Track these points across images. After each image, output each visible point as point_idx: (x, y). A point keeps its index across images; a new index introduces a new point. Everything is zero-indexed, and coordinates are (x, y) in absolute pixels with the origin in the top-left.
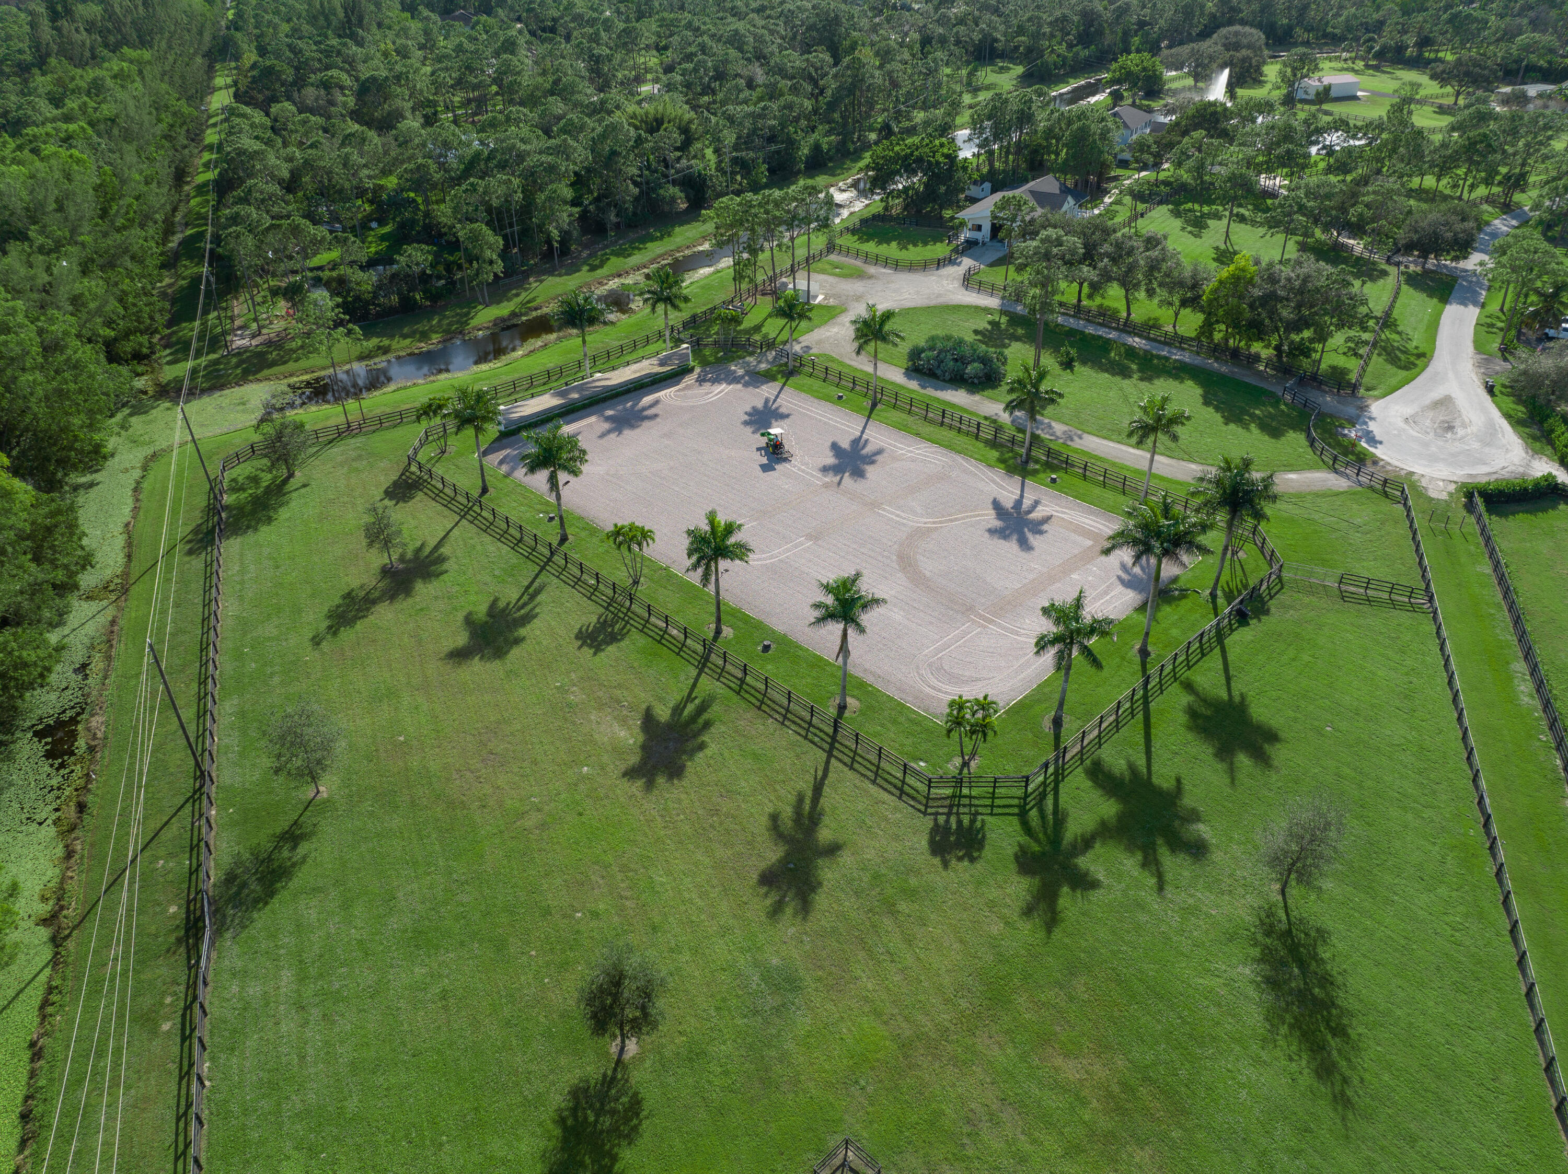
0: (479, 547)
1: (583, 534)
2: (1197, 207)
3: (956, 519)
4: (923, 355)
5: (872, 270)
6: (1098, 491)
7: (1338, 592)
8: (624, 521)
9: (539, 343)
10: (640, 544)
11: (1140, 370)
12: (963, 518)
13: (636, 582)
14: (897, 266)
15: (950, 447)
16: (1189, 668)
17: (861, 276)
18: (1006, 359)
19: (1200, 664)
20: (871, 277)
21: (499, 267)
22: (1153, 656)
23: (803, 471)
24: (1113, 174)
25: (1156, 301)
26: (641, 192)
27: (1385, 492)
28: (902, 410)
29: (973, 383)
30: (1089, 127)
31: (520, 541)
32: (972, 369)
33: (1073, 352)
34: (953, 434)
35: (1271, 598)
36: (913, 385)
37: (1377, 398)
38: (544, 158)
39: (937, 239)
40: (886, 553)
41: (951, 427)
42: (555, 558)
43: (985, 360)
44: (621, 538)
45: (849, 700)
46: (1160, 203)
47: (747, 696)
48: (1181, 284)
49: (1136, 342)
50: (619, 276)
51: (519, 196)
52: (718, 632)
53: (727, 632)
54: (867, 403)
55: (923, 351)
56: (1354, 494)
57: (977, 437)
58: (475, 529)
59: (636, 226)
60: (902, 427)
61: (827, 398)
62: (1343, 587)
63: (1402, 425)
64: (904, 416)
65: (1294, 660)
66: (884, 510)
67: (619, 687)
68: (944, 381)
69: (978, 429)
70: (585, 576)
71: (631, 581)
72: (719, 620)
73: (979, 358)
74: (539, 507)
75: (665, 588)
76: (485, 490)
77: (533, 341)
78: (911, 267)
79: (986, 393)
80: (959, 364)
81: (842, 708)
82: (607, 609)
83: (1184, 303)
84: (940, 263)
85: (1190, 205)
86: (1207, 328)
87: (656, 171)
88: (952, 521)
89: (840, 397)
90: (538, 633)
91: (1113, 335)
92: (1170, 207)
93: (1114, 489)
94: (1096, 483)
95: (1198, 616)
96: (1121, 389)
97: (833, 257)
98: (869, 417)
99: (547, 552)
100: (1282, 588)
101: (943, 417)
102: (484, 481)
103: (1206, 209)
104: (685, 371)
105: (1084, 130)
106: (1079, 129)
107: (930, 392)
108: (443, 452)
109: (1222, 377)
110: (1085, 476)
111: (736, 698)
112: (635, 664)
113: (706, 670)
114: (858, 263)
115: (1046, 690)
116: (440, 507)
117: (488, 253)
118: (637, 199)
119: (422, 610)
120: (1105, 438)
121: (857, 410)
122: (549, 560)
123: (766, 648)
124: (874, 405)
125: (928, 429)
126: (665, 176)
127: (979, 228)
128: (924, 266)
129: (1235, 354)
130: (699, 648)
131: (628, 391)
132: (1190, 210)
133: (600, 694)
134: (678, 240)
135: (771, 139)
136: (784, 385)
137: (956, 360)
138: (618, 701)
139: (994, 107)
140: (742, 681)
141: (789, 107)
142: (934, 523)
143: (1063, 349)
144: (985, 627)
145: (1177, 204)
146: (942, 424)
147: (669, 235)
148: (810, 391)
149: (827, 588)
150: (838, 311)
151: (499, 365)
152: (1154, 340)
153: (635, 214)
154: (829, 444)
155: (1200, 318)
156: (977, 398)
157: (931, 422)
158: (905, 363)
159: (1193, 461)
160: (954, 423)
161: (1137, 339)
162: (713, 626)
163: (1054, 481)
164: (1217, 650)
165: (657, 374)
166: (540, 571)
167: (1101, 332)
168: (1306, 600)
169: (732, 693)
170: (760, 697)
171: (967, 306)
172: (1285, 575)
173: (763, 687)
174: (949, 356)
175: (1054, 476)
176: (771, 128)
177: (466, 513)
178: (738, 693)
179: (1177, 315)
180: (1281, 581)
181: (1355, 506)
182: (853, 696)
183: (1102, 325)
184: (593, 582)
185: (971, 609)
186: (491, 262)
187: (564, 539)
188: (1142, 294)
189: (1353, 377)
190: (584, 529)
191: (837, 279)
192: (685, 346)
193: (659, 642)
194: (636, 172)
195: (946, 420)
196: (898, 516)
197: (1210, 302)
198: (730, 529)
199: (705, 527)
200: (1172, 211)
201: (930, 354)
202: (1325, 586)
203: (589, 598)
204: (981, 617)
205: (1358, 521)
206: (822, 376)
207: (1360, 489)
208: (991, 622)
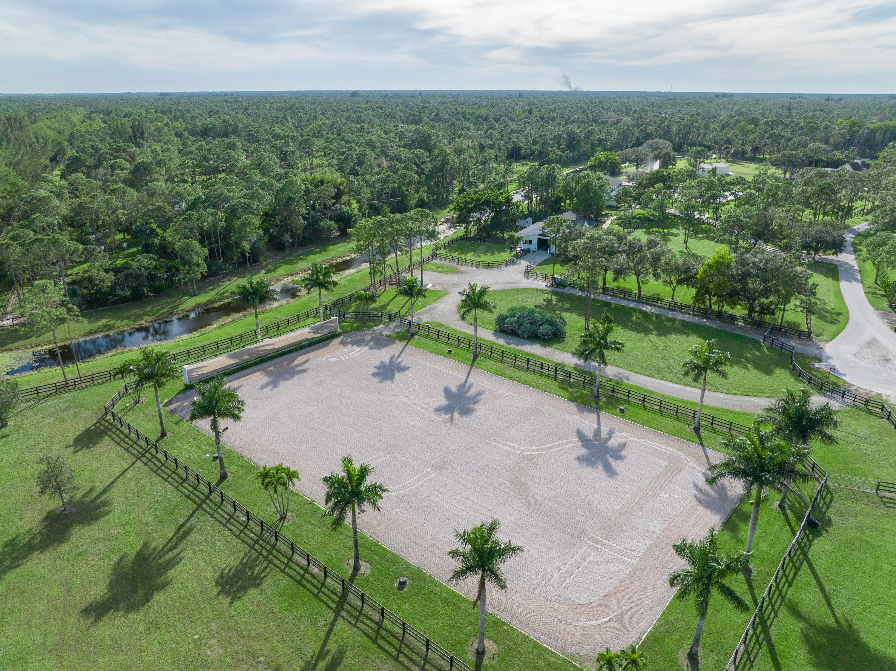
0: (148, 487)
1: (241, 472)
2: (662, 230)
3: (555, 447)
4: (507, 321)
5: (463, 268)
6: (658, 418)
7: (878, 499)
8: (271, 463)
9: (229, 319)
10: (285, 485)
11: (656, 329)
12: (559, 446)
13: (283, 518)
14: (479, 265)
15: (536, 387)
16: (790, 585)
17: (456, 272)
18: (565, 322)
19: (798, 578)
20: (463, 273)
21: (204, 268)
22: (755, 573)
23: (426, 409)
24: (604, 213)
25: (660, 281)
26: (309, 224)
27: (869, 410)
28: (496, 360)
29: (544, 339)
30: (592, 182)
31: (184, 480)
32: (544, 329)
33: (611, 316)
34: (536, 377)
35: (828, 507)
36: (501, 342)
37: (827, 341)
38: (242, 200)
39: (502, 250)
40: (500, 480)
41: (534, 372)
42: (213, 496)
43: (551, 323)
44: (269, 479)
45: (488, 643)
46: (638, 228)
47: (383, 644)
48: (677, 269)
49: (648, 309)
50: (292, 275)
51: (223, 223)
52: (356, 568)
53: (365, 567)
54: (470, 356)
55: (506, 318)
56: (847, 412)
57: (555, 379)
58: (148, 471)
59: (305, 245)
60: (499, 373)
61: (440, 353)
62: (881, 493)
63: (853, 359)
64: (499, 365)
65: (876, 569)
66: (494, 440)
67: (258, 637)
68: (523, 338)
69: (556, 373)
70: (238, 513)
71: (278, 516)
72: (357, 558)
73: (547, 321)
74: (206, 448)
75: (309, 522)
76: (163, 434)
77: (224, 318)
78: (489, 266)
79: (555, 346)
80: (533, 326)
81: (480, 653)
82: (252, 547)
83: (680, 282)
84: (507, 263)
85: (655, 229)
86: (699, 297)
87: (318, 211)
88: (550, 448)
89: (450, 352)
90: (186, 575)
91: (632, 305)
92: (644, 230)
93: (670, 416)
94: (654, 411)
95: (777, 528)
96: (650, 341)
97: (436, 261)
98: (472, 365)
99: (206, 491)
100: (832, 497)
101: (528, 364)
102: (162, 426)
103: (666, 231)
104: (334, 336)
105: (589, 183)
106: (586, 183)
107: (513, 346)
108: (137, 403)
109: (716, 330)
110: (644, 406)
111: (374, 647)
112: (276, 609)
113: (343, 613)
114: (453, 264)
115: (672, 618)
116: (123, 451)
117: (196, 259)
118: (305, 228)
119: (80, 554)
120: (650, 376)
121: (463, 361)
122: (207, 497)
123: (402, 585)
124: (475, 357)
125: (518, 374)
126: (325, 214)
127: (530, 242)
128: (498, 265)
129: (720, 315)
130: (338, 587)
131: (290, 352)
132: (656, 232)
133: (238, 647)
134: (333, 253)
135: (393, 195)
136: (407, 343)
137: (531, 323)
138: (255, 656)
139: (532, 173)
140: (380, 624)
141: (404, 176)
142: (537, 450)
143: (603, 315)
144: (600, 551)
145: (648, 229)
146: (527, 370)
147: (326, 251)
148: (427, 348)
149: (464, 538)
150: (443, 293)
151: (196, 335)
152: (660, 307)
153: (304, 238)
154: (443, 387)
155: (693, 291)
156: (549, 349)
157: (519, 368)
158: (494, 326)
159: (720, 392)
160: (536, 369)
161: (649, 307)
162: (352, 562)
163: (622, 411)
164: (805, 564)
165: (312, 339)
166: (197, 509)
167: (624, 303)
168: (857, 507)
169: (369, 642)
170: (397, 644)
171: (531, 289)
172: (831, 485)
173: (401, 632)
174: (526, 321)
175: (622, 407)
176: (393, 189)
177: (143, 456)
178: (375, 642)
179: (674, 290)
180: (829, 491)
181: (853, 422)
182: (490, 638)
183: (624, 299)
184: (244, 519)
185: (583, 532)
186: (198, 265)
187: (223, 477)
188: (650, 278)
189: (804, 328)
190: (242, 467)
191: (440, 274)
192: (334, 318)
193: (299, 583)
194: (305, 211)
195: (530, 366)
196: (506, 445)
197: (703, 279)
198: (364, 472)
199: (341, 473)
200: (645, 232)
201: (512, 319)
202: (865, 493)
203: (238, 537)
204: (594, 540)
205: (861, 434)
206: (435, 337)
207: (848, 408)
208: (603, 544)
